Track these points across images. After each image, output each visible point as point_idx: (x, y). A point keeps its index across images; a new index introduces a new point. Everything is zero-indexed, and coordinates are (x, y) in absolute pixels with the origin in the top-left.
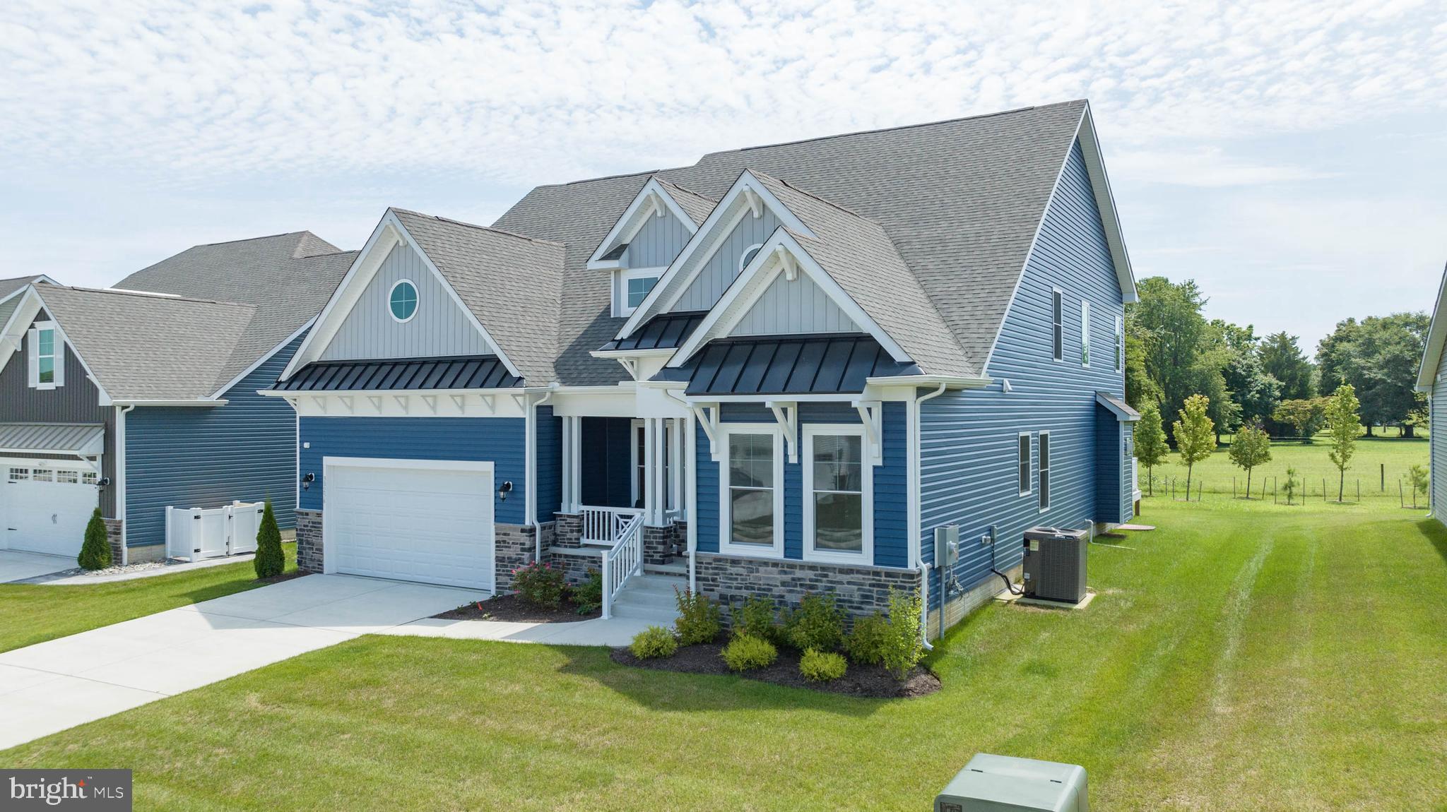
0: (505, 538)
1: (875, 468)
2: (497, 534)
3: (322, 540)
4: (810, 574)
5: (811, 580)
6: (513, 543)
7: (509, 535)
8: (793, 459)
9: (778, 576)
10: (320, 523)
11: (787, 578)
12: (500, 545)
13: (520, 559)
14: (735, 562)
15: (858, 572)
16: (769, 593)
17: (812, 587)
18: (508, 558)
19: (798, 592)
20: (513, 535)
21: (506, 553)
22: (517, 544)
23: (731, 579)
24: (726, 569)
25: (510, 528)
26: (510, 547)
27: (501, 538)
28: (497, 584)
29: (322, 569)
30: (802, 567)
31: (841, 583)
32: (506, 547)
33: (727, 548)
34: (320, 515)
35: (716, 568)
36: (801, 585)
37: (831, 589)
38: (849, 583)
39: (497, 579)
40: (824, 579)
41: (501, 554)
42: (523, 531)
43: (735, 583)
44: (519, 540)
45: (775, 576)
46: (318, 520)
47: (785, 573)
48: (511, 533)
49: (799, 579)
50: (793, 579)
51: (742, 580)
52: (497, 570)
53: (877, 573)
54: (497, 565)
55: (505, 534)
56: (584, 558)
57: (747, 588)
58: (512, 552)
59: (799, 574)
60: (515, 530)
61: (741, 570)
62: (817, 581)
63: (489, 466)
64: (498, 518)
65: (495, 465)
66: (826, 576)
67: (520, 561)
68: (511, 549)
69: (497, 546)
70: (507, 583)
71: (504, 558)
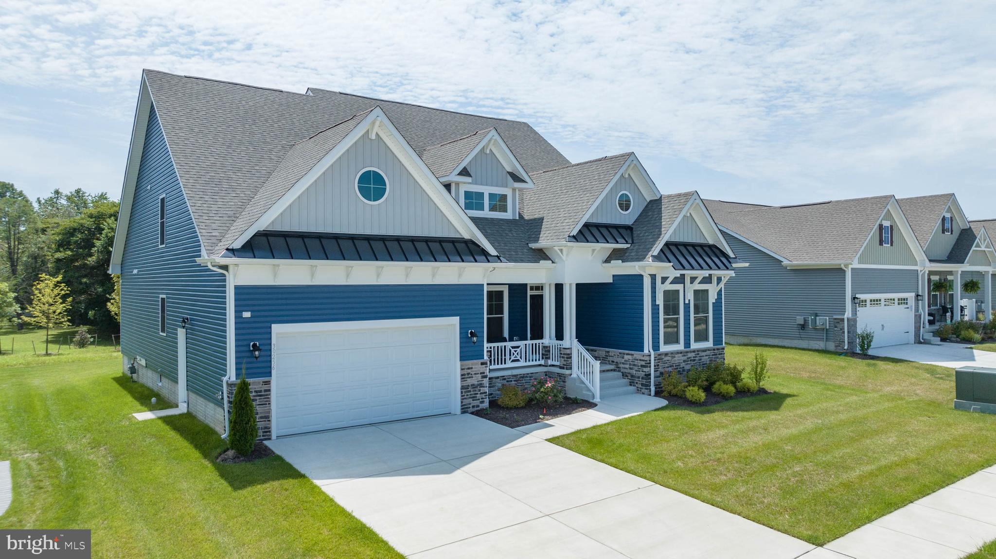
0: (469, 371)
1: (713, 303)
2: (462, 369)
3: (270, 406)
4: (693, 354)
5: (694, 357)
6: (475, 374)
7: (472, 368)
8: (687, 302)
9: (682, 358)
10: (269, 390)
11: (685, 358)
12: (463, 377)
13: (481, 384)
14: (666, 354)
15: (709, 350)
16: (679, 367)
17: (694, 360)
18: (471, 385)
19: (689, 364)
20: (475, 368)
21: (470, 382)
22: (478, 374)
23: (664, 363)
24: (663, 359)
25: (472, 364)
26: (472, 377)
27: (466, 372)
28: (462, 406)
29: (270, 435)
30: (691, 352)
31: (703, 356)
32: (470, 377)
33: (664, 348)
34: (268, 383)
35: (659, 359)
36: (691, 360)
37: (700, 360)
38: (706, 356)
39: (462, 402)
40: (698, 356)
41: (465, 384)
42: (482, 364)
43: (666, 365)
44: (479, 370)
45: (679, 358)
46: (266, 387)
47: (685, 355)
48: (473, 367)
49: (690, 358)
50: (688, 358)
51: (669, 363)
52: (462, 396)
53: (714, 350)
54: (462, 392)
55: (469, 369)
56: (498, 378)
57: (671, 367)
58: (474, 381)
59: (690, 355)
60: (476, 364)
61: (669, 358)
62: (695, 357)
63: (456, 320)
64: (463, 358)
65: (460, 319)
66: (698, 354)
67: (481, 385)
68: (474, 378)
69: (462, 379)
70: (470, 404)
71: (469, 386)
